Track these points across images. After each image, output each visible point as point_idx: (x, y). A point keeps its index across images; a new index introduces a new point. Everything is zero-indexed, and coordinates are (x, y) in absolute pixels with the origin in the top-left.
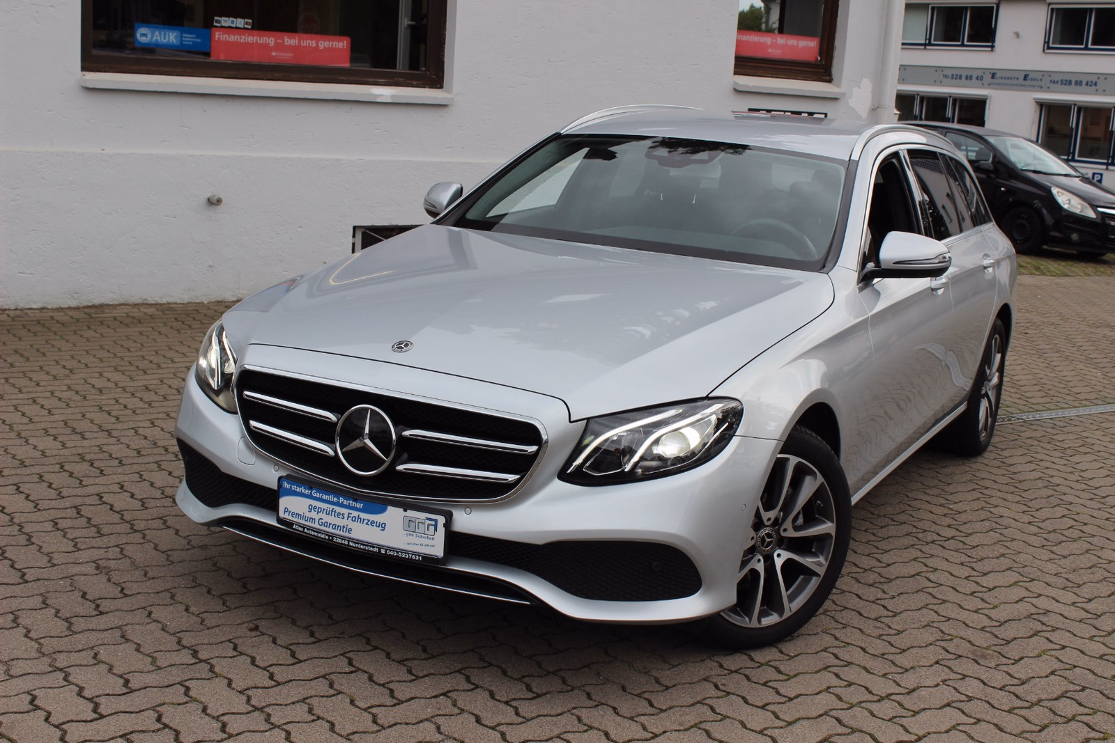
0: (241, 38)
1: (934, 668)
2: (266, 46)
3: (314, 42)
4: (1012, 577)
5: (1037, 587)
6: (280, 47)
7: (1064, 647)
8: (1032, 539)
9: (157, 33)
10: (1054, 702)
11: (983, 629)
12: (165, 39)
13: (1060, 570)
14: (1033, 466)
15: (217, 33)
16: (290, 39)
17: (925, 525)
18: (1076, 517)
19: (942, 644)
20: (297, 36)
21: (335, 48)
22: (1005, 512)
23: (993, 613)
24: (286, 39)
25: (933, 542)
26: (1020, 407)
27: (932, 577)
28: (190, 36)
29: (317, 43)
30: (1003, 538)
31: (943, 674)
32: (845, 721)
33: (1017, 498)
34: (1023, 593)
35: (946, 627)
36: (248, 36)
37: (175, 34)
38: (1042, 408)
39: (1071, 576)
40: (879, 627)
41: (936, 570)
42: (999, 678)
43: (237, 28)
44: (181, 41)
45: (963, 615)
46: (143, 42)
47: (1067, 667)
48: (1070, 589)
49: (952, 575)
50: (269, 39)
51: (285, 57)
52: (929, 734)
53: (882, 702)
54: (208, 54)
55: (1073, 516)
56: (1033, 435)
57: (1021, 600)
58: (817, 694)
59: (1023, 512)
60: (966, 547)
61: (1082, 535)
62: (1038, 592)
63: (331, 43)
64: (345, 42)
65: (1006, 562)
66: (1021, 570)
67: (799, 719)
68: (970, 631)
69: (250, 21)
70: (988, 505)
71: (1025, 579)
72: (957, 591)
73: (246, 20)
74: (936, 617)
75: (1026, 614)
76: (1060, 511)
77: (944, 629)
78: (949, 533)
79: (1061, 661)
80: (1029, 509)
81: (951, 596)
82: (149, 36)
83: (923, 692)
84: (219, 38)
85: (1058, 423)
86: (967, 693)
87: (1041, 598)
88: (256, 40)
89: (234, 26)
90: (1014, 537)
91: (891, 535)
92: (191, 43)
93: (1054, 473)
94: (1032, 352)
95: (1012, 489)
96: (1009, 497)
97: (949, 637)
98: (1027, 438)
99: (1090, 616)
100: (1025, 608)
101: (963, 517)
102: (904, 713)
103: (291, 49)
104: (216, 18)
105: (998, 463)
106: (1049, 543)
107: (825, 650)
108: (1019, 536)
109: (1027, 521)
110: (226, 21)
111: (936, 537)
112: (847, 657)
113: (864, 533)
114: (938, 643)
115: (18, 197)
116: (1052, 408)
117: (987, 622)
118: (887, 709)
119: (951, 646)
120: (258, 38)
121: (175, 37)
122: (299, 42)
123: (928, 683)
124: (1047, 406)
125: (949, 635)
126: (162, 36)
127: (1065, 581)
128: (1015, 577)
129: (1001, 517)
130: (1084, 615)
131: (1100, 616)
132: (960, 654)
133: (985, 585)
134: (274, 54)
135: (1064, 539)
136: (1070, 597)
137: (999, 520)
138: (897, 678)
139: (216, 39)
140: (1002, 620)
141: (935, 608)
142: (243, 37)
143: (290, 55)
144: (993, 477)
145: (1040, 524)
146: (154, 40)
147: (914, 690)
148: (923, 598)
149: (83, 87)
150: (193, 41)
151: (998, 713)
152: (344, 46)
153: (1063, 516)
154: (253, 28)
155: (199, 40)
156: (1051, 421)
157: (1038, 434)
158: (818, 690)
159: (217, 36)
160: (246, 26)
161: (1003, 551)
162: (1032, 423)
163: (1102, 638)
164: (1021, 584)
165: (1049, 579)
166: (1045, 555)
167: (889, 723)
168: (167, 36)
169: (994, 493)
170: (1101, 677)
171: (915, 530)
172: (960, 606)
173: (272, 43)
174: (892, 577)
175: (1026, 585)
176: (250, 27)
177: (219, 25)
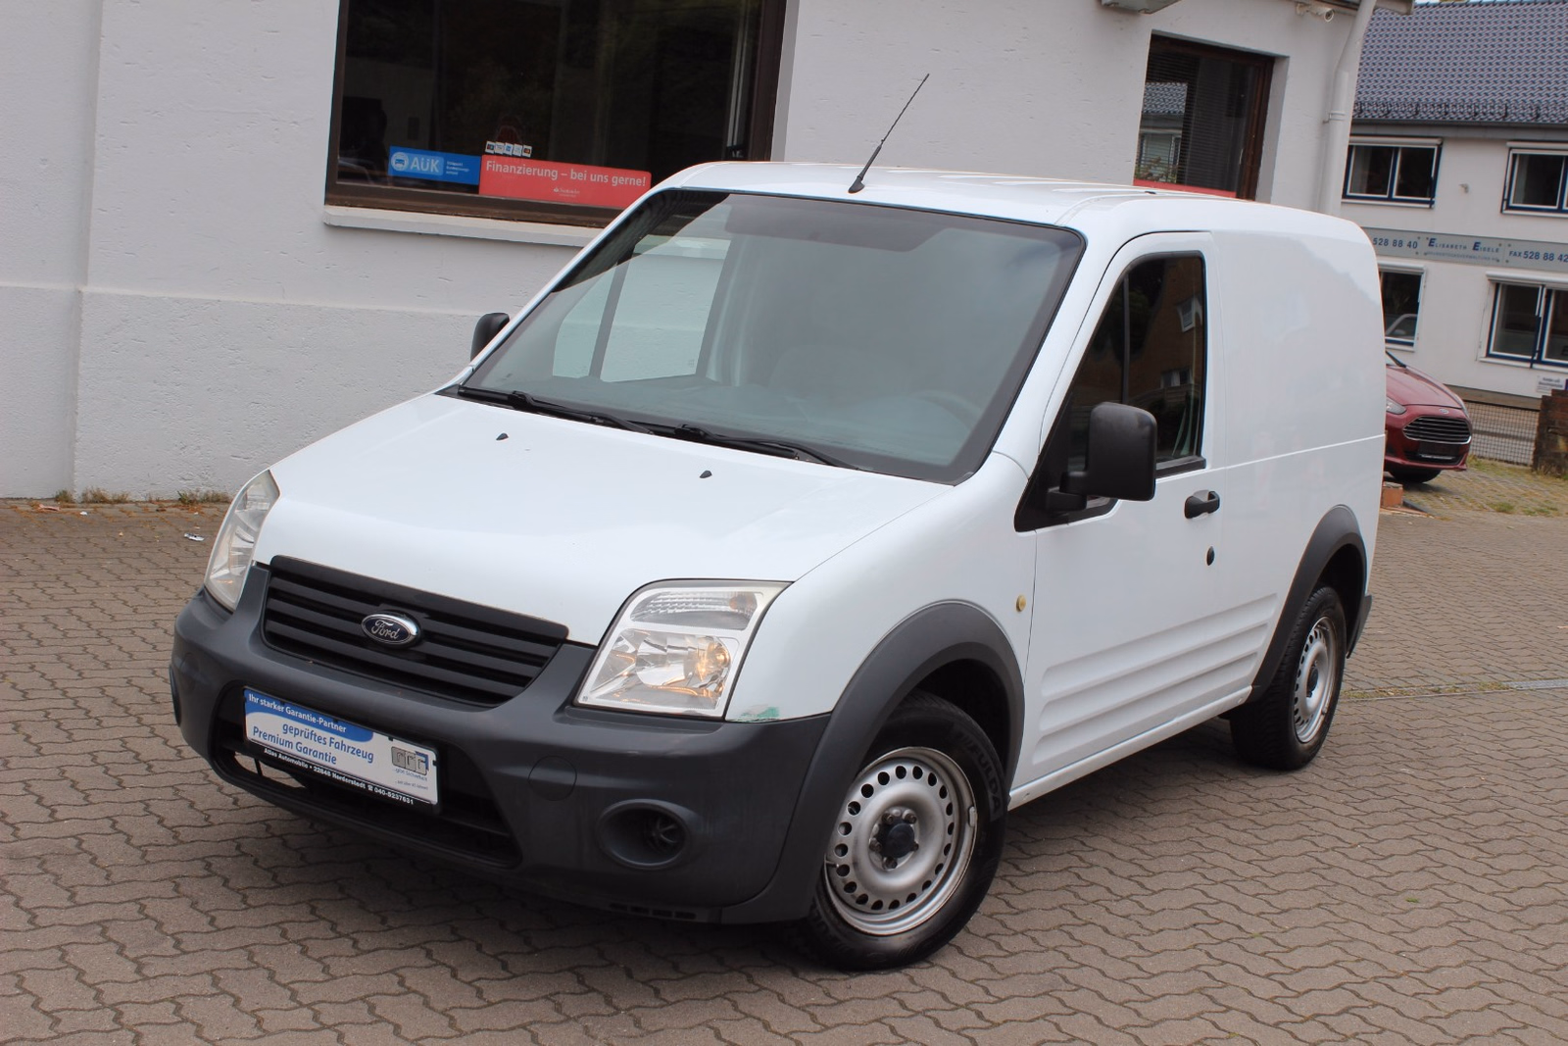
0: (517, 169)
1: (1452, 948)
2: (548, 179)
3: (605, 177)
4: (1528, 860)
6: (564, 182)
8: (1546, 823)
9: (416, 159)
11: (1503, 913)
12: (425, 167)
15: (489, 162)
16: (577, 172)
17: (1417, 801)
19: (1458, 925)
20: (586, 169)
21: (631, 185)
22: (1510, 792)
23: (1512, 898)
24: (573, 172)
25: (1427, 819)
26: (1509, 674)
27: (1433, 856)
28: (454, 164)
29: (610, 179)
30: (1511, 819)
31: (1464, 955)
32: (1363, 994)
33: (1521, 777)
34: (1544, 878)
35: (1459, 909)
36: (525, 167)
38: (1535, 677)
40: (1381, 906)
41: (1436, 848)
42: (1530, 963)
43: (513, 156)
44: (445, 170)
46: (400, 170)
49: (1456, 855)
50: (550, 171)
51: (567, 195)
53: (1401, 979)
54: (475, 189)
58: (1325, 967)
59: (1532, 793)
60: (1467, 826)
63: (627, 179)
64: (644, 179)
65: (1516, 846)
66: (1538, 854)
67: (1311, 990)
68: (1487, 914)
69: (530, 148)
70: (1487, 783)
71: (1544, 864)
72: (1465, 872)
73: (525, 147)
74: (1445, 899)
77: (1457, 911)
78: (1448, 811)
80: (1537, 789)
81: (1458, 876)
82: (406, 163)
83: (1444, 972)
84: (491, 168)
86: (1497, 976)
88: (536, 172)
89: (510, 153)
90: (1524, 819)
91: (1375, 809)
92: (456, 173)
93: (1562, 751)
94: (1516, 609)
95: (1513, 766)
96: (1511, 775)
97: (1465, 919)
101: (1458, 795)
102: (1429, 990)
103: (576, 184)
104: (489, 143)
108: (1530, 818)
109: (1537, 802)
110: (500, 147)
112: (1350, 933)
114: (1453, 924)
115: (239, 361)
116: (1548, 677)
117: (1505, 905)
118: (1407, 985)
119: (1468, 928)
120: (539, 170)
122: (588, 178)
123: (1449, 963)
124: (1542, 673)
125: (1464, 917)
126: (422, 164)
128: (1533, 861)
129: (1505, 796)
132: (1481, 936)
133: (1497, 867)
134: (556, 190)
137: (1504, 800)
138: (1413, 956)
139: (488, 169)
140: (1524, 905)
141: (1444, 888)
142: (520, 168)
143: (575, 192)
146: (412, 168)
147: (1435, 969)
148: (1428, 878)
149: (325, 224)
150: (459, 172)
151: (1535, 996)
152: (643, 184)
154: (532, 157)
155: (466, 170)
156: (1550, 692)
157: (1536, 706)
158: (1325, 964)
159: (488, 166)
160: (525, 154)
161: (1513, 832)
164: (1540, 868)
167: (1413, 999)
171: (1403, 806)
172: (1472, 888)
173: (555, 177)
174: (1386, 854)
175: (1546, 869)
176: (529, 156)
177: (492, 152)
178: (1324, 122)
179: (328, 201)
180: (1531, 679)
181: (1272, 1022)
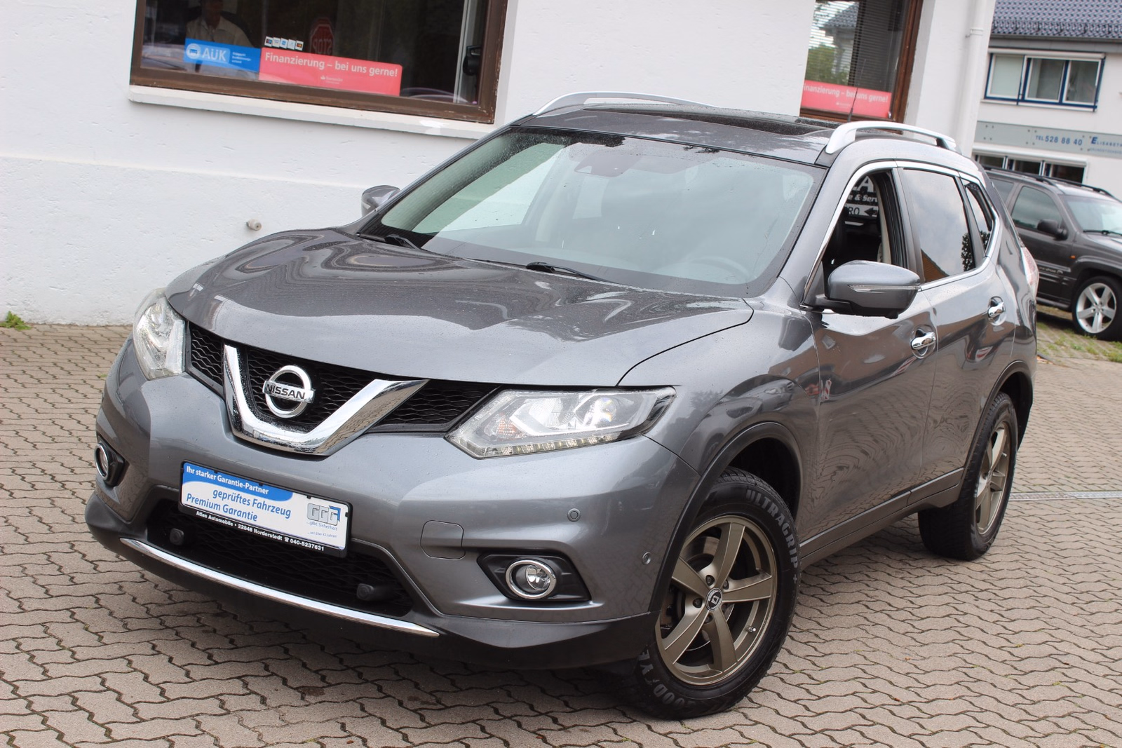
0: (291, 60)
1: (953, 686)
2: (315, 69)
3: (364, 68)
4: (1038, 625)
5: (1059, 634)
7: (1076, 681)
8: (1063, 597)
9: (207, 50)
10: (1060, 719)
11: (1003, 662)
12: (214, 58)
13: (1086, 623)
14: (1077, 538)
15: (267, 53)
16: (341, 63)
18: (1111, 583)
19: (964, 670)
20: (348, 61)
21: (386, 76)
22: (1042, 574)
23: (1015, 651)
24: (337, 63)
25: (966, 592)
26: (1074, 486)
27: (961, 619)
28: (240, 55)
29: (368, 70)
30: (1035, 594)
31: (961, 691)
32: (867, 717)
33: (1056, 563)
34: (1047, 638)
35: (969, 658)
36: (298, 59)
37: (225, 52)
39: (1095, 629)
40: (906, 654)
41: (966, 614)
42: (1012, 698)
43: (288, 49)
44: (231, 59)
45: (986, 650)
46: (191, 58)
47: (1078, 695)
48: (1093, 638)
49: (981, 619)
50: (318, 63)
51: (332, 82)
52: (942, 731)
53: (903, 707)
55: (1108, 582)
56: (1083, 511)
57: (1044, 643)
58: (845, 696)
59: (1060, 575)
60: (998, 598)
61: (1114, 597)
62: (1061, 638)
63: (382, 70)
64: (396, 70)
65: (1033, 613)
66: (1048, 620)
68: (991, 663)
69: (302, 43)
70: (1026, 567)
71: (1051, 627)
72: (983, 631)
73: (298, 42)
74: (961, 650)
75: (1047, 654)
76: (1097, 577)
77: (967, 659)
78: (984, 586)
79: (1072, 690)
80: (1065, 573)
81: (979, 635)
82: (199, 52)
83: (940, 702)
84: (269, 59)
85: (1111, 503)
86: (981, 707)
87: (1062, 643)
88: (307, 63)
89: (285, 47)
90: (1046, 594)
91: (927, 583)
92: (240, 62)
93: (1097, 545)
94: (1097, 436)
95: (1052, 555)
96: (1048, 562)
97: (971, 666)
98: (1076, 514)
99: (1107, 660)
100: (1047, 649)
101: (999, 575)
102: (923, 715)
103: (340, 73)
104: (267, 38)
105: (1043, 533)
106: (1080, 601)
107: (855, 666)
108: (1052, 593)
109: (1061, 582)
110: (277, 42)
111: (970, 588)
112: (874, 673)
113: (901, 580)
114: (960, 669)
115: (56, 209)
116: (1107, 489)
117: (1007, 656)
118: (907, 711)
119: (972, 672)
120: (309, 61)
121: (225, 55)
122: (350, 68)
123: (946, 696)
124: (1103, 487)
125: (971, 664)
126: (212, 53)
127: (1090, 632)
128: (1042, 625)
129: (1036, 577)
130: (1101, 658)
131: (1116, 661)
132: (979, 678)
133: (1011, 629)
134: (323, 78)
135: (1096, 599)
136: (1090, 644)
137: (1034, 580)
138: (919, 691)
139: (266, 59)
140: (1023, 657)
141: (961, 643)
142: (294, 59)
143: (341, 80)
144: (1035, 544)
145: (1074, 586)
146: (204, 57)
147: (932, 701)
148: (952, 635)
149: (130, 100)
150: (242, 61)
151: (1007, 722)
152: (395, 74)
153: (1099, 581)
154: (305, 50)
155: (249, 60)
157: (1088, 511)
158: (845, 693)
159: (267, 57)
160: (297, 48)
161: (1033, 603)
162: (1085, 501)
163: (1115, 677)
164: (1046, 631)
165: (1072, 628)
166: (1075, 610)
168: (217, 54)
169: (1033, 557)
170: (1108, 705)
171: (950, 581)
172: (984, 643)
173: (322, 68)
174: (923, 617)
175: (1051, 632)
176: (301, 49)
177: (270, 45)
178: (966, 37)
179: (132, 82)
180: (1092, 491)
181: (787, 734)
